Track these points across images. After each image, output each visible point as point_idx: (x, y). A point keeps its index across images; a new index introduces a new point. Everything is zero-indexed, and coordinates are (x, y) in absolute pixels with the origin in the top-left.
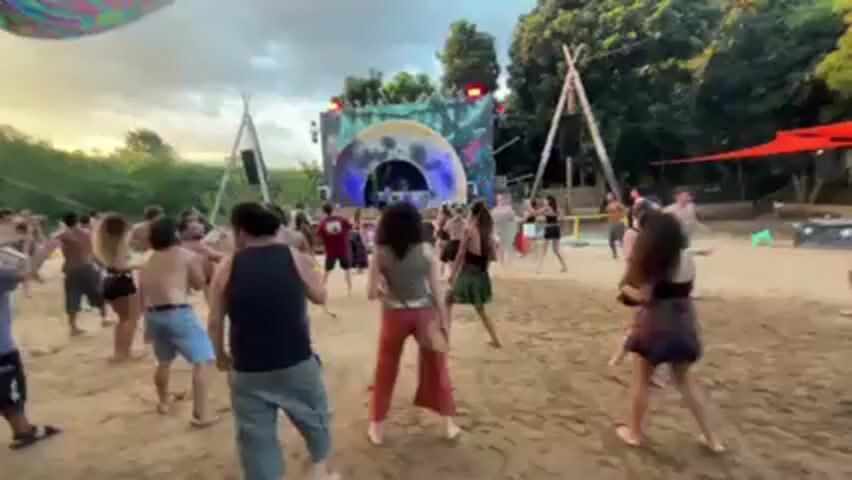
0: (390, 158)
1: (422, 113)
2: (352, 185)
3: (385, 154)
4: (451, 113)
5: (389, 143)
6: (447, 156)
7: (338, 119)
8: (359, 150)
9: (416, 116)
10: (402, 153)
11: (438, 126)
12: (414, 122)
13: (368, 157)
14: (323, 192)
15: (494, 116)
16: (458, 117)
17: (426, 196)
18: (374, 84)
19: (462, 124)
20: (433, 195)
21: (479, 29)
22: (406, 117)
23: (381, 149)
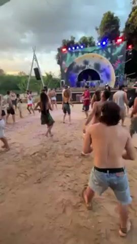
0: (86, 68)
1: (98, 50)
2: (72, 79)
3: (85, 67)
4: (109, 50)
5: (86, 63)
6: (109, 66)
7: (66, 54)
8: (75, 66)
9: (96, 52)
10: (91, 66)
11: (104, 55)
12: (95, 54)
13: (78, 68)
14: (62, 82)
15: (127, 50)
16: (112, 52)
17: (99, 82)
18: (72, 42)
19: (113, 54)
20: (102, 82)
21: (115, 16)
22: (91, 52)
23: (83, 65)
